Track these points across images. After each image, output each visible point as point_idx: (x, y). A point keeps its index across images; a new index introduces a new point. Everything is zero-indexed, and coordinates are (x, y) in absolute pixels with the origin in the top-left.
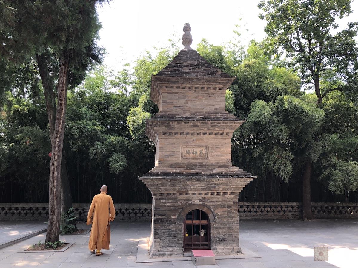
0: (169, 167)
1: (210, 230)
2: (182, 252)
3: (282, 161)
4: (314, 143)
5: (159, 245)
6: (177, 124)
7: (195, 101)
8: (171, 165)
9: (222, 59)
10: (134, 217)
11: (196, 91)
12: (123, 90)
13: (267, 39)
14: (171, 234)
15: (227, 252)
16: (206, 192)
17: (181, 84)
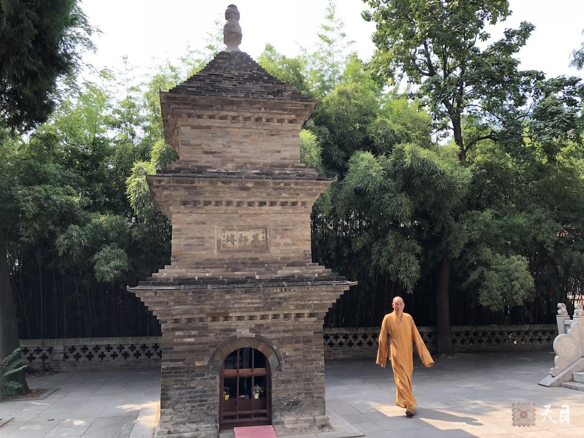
0: (192, 268)
1: (270, 387)
2: (215, 431)
3: (402, 255)
4: (455, 225)
5: (171, 420)
6: (208, 184)
7: (245, 144)
8: (197, 264)
9: (301, 82)
10: (146, 360)
11: (247, 124)
12: (127, 134)
13: (376, 54)
14: (195, 397)
15: (302, 427)
16: (263, 313)
17: (217, 110)
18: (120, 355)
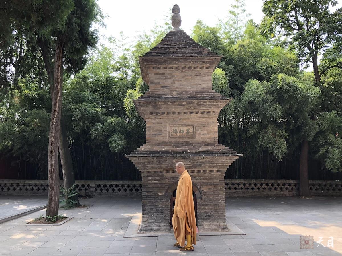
0: (156, 146)
1: (197, 207)
2: (168, 227)
3: (276, 139)
4: (310, 121)
5: (147, 220)
6: (163, 103)
7: (182, 81)
8: (158, 144)
9: (217, 40)
10: (135, 193)
12: (123, 74)
13: (264, 19)
14: (158, 210)
15: (213, 228)
17: (168, 64)
18: (122, 190)
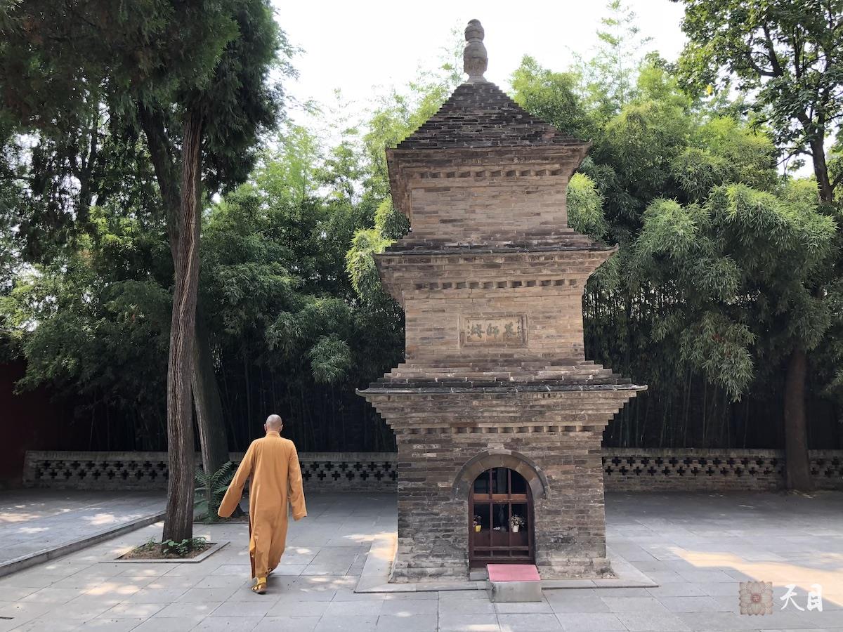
0: (430, 367)
1: (533, 518)
2: (464, 569)
3: (725, 347)
4: (811, 301)
5: (411, 551)
6: (447, 262)
7: (493, 207)
8: (436, 362)
9: (573, 104)
10: (375, 483)
11: (495, 181)
12: (343, 191)
13: (687, 49)
14: (439, 525)
15: (575, 570)
16: (520, 425)
17: (457, 165)
18: (343, 476)
